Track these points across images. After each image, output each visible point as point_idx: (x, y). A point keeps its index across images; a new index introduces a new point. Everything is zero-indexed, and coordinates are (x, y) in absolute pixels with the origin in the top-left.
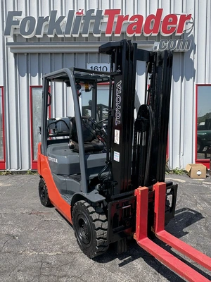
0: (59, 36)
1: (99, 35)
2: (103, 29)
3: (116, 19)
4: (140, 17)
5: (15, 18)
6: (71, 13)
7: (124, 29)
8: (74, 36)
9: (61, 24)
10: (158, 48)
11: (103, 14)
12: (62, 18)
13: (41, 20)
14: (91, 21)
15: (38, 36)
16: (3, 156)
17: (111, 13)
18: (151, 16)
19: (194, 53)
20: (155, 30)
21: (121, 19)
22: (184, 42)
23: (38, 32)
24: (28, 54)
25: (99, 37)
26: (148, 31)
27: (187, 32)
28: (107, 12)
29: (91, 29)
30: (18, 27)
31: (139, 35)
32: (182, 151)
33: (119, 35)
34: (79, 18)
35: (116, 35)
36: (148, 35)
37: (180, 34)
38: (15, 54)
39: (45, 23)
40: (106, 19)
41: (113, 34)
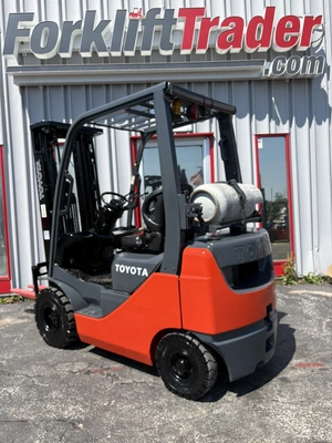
0: (101, 54)
1: (170, 53)
2: (177, 41)
3: (198, 25)
4: (239, 21)
5: (21, 25)
6: (121, 14)
7: (212, 40)
8: (127, 53)
9: (103, 34)
10: (270, 71)
11: (176, 15)
12: (104, 23)
13: (69, 27)
14: (156, 28)
15: (63, 55)
16: (5, 269)
17: (190, 14)
18: (256, 20)
19: (328, 79)
20: (265, 42)
21: (207, 24)
22: (313, 60)
23: (64, 48)
24: (45, 87)
25: (168, 57)
26: (252, 43)
27: (315, 45)
28: (183, 12)
29: (155, 42)
30: (27, 39)
31: (237, 50)
32: (316, 244)
33: (203, 51)
34: (134, 24)
35: (199, 52)
36: (253, 50)
37: (305, 48)
38: (22, 88)
39: (75, 33)
40: (181, 26)
41: (194, 50)
